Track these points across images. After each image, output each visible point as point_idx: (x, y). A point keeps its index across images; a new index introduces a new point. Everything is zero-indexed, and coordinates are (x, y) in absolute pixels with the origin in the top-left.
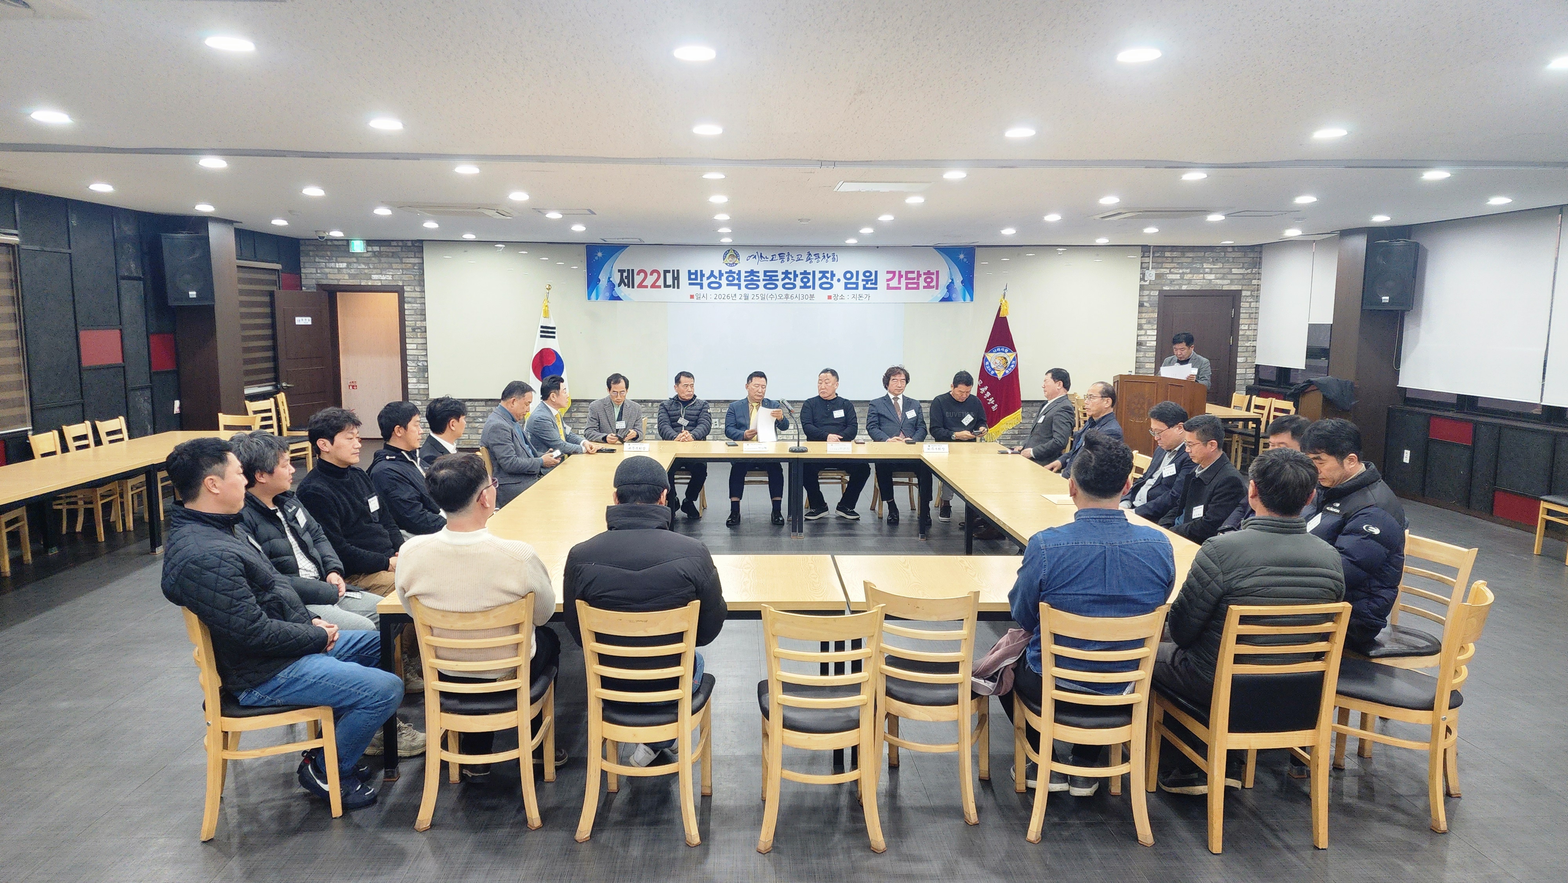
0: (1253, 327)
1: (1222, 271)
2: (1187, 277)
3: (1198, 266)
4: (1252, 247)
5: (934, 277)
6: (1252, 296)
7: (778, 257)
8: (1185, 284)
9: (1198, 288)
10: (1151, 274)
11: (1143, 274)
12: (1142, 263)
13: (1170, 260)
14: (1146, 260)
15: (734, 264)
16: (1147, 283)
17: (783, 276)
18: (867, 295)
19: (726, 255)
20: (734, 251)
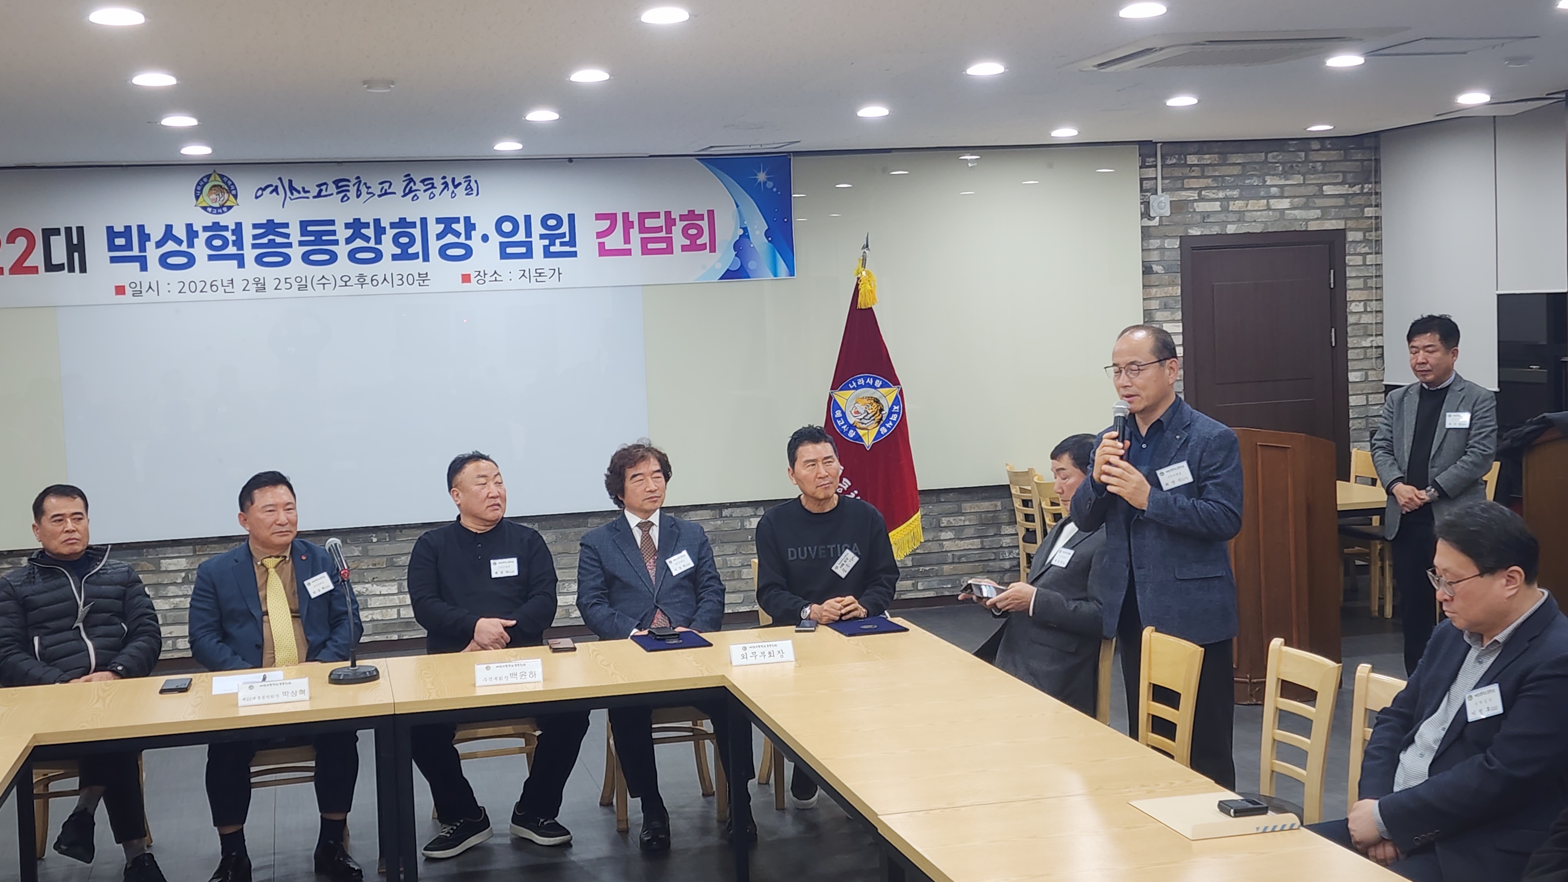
0: (1373, 306)
1: (1303, 191)
2: (1236, 206)
3: (1256, 182)
4: (1359, 141)
5: (704, 224)
6: (1366, 241)
7: (332, 189)
8: (1232, 222)
9: (1258, 229)
10: (1162, 204)
11: (1146, 204)
12: (1142, 180)
13: (1197, 172)
14: (1150, 173)
15: (223, 208)
16: (1155, 222)
17: (350, 231)
18: (554, 270)
19: (203, 186)
20: (222, 176)
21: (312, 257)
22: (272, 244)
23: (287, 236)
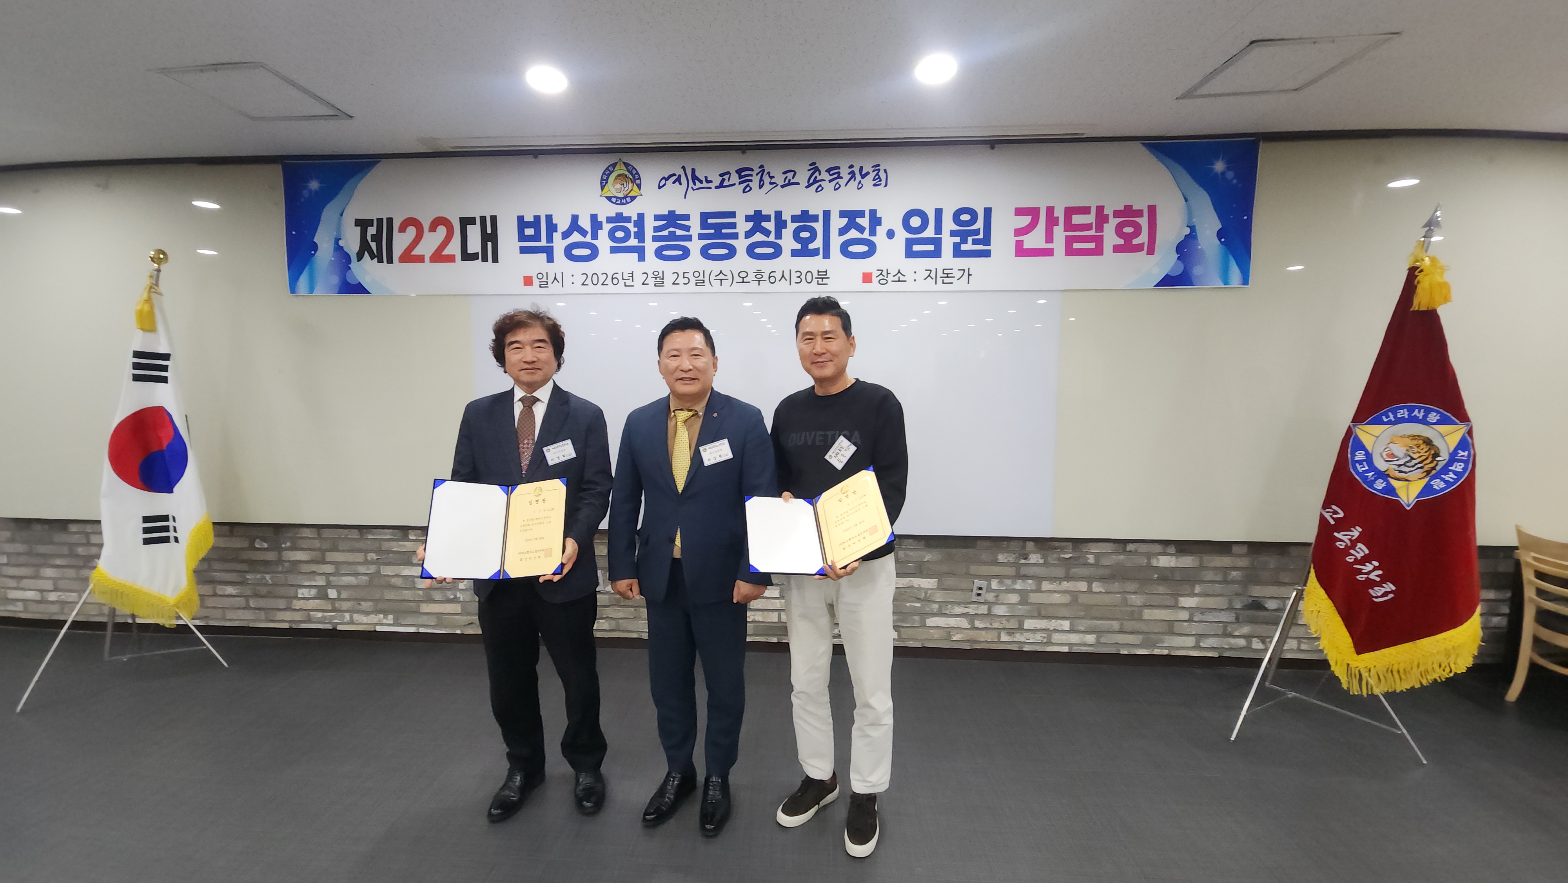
7: (735, 178)
15: (627, 199)
17: (750, 225)
18: (964, 270)
19: (610, 174)
20: (626, 165)
21: (712, 252)
22: (672, 237)
23: (687, 228)
